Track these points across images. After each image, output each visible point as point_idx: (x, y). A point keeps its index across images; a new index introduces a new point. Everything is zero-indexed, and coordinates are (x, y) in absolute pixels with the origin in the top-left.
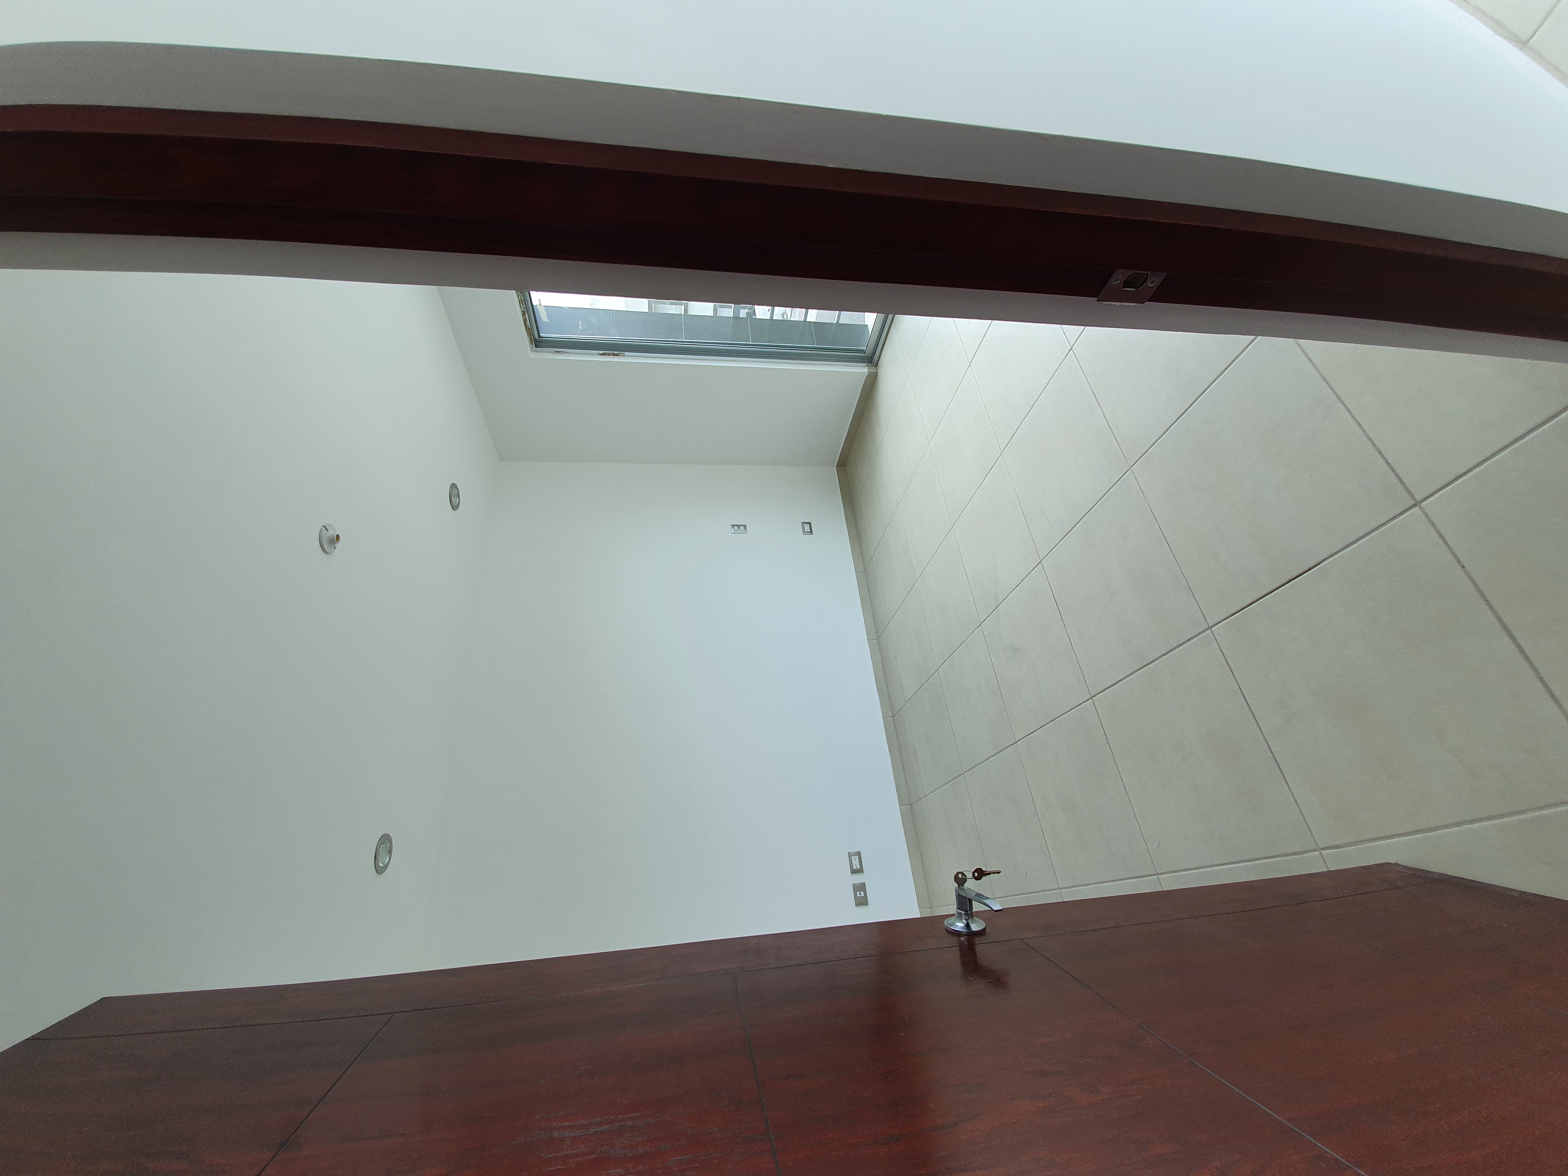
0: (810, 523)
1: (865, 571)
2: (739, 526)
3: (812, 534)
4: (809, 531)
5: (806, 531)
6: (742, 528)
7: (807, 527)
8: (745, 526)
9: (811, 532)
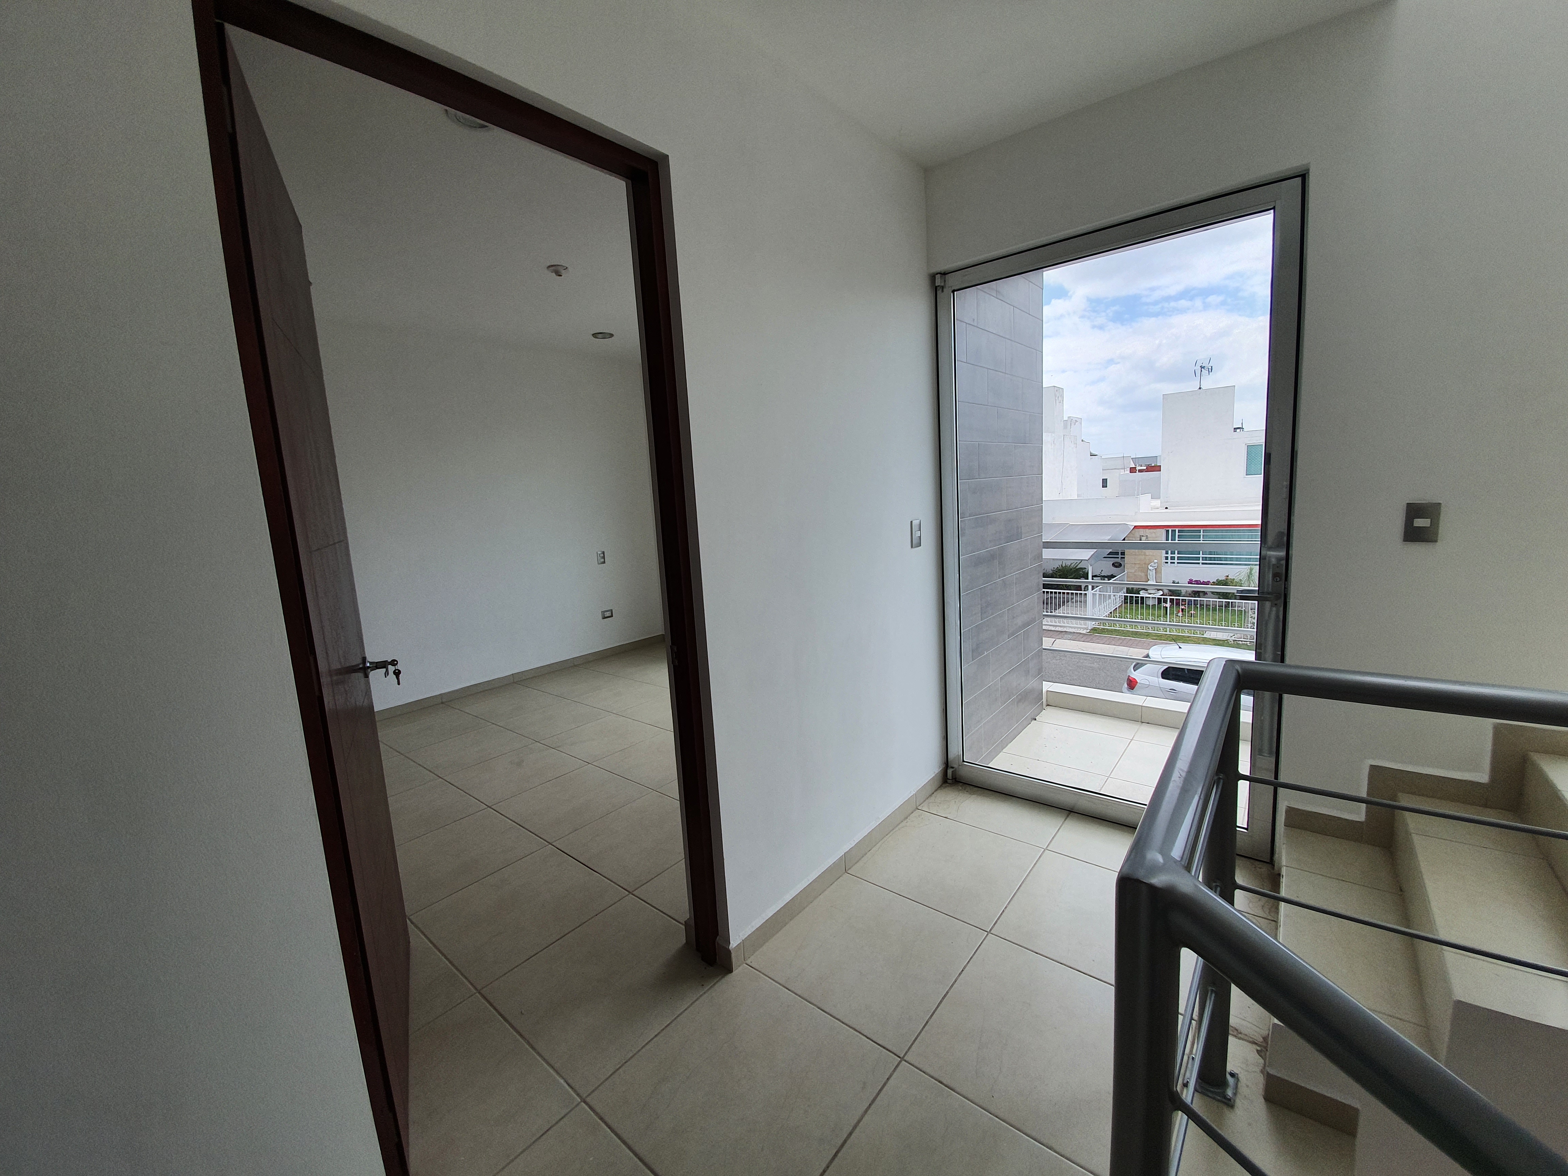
0: (612, 616)
1: (575, 666)
2: (604, 557)
3: (603, 619)
4: (606, 616)
5: (605, 613)
6: (603, 560)
7: (608, 614)
8: (604, 562)
9: (604, 618)
